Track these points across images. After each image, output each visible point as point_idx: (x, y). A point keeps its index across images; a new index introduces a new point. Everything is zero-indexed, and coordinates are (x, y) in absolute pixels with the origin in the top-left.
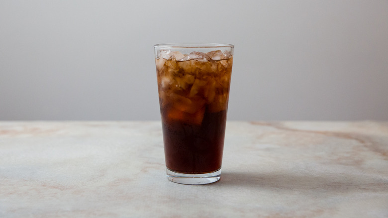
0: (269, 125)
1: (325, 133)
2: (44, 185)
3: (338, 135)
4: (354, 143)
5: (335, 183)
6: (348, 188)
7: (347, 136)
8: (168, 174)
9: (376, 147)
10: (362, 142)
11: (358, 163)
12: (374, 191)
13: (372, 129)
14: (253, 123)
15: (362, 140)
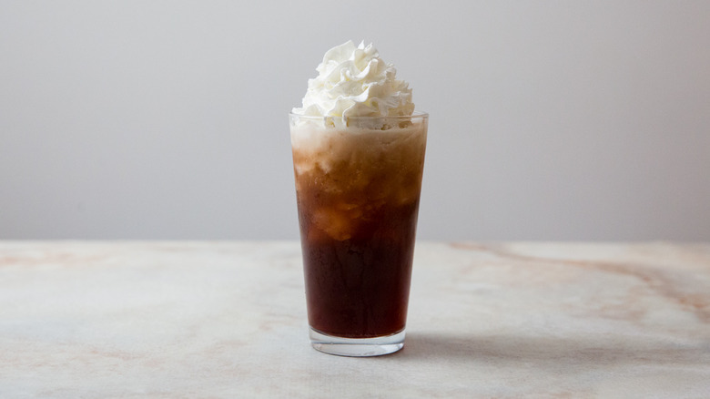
0: (483, 248)
1: (583, 264)
2: (94, 352)
3: (605, 267)
4: (633, 281)
5: (594, 349)
6: (615, 358)
7: (622, 269)
8: (312, 338)
9: (669, 288)
10: (646, 279)
11: (636, 316)
12: (660, 362)
13: (667, 257)
14: (454, 245)
15: (645, 275)
